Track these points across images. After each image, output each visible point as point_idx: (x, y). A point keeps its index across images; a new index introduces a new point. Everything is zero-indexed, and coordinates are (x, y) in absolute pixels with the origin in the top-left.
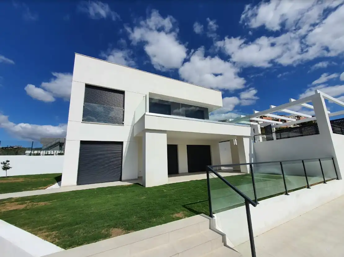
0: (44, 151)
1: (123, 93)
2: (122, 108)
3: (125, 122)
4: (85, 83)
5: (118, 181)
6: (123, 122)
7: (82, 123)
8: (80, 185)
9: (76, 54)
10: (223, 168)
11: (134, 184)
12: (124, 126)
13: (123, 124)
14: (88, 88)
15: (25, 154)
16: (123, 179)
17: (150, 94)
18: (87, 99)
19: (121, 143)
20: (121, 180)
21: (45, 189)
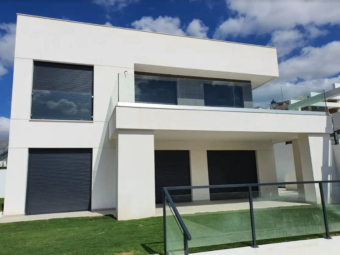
1: (90, 68)
2: (90, 94)
3: (95, 116)
4: (33, 59)
5: (86, 210)
6: (92, 117)
7: (30, 121)
8: (30, 214)
9: (18, 16)
11: (106, 215)
12: (93, 122)
13: (92, 119)
14: (37, 67)
16: (93, 207)
17: (136, 66)
18: (37, 84)
19: (89, 151)
20: (89, 209)
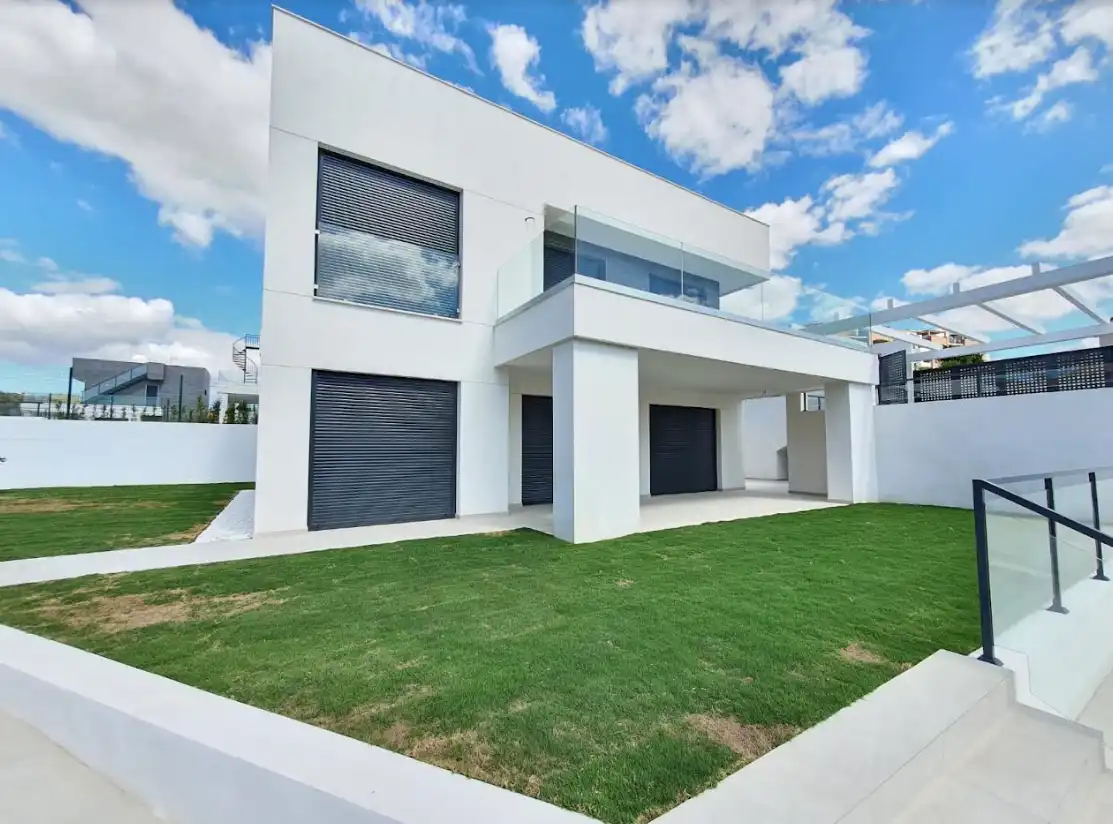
0: (99, 407)
3: (465, 309)
5: (446, 517)
6: (457, 308)
8: (317, 528)
10: (749, 485)
11: (518, 530)
12: (460, 323)
13: (458, 315)
15: (20, 414)
19: (453, 387)
20: (453, 515)
21: (193, 541)
